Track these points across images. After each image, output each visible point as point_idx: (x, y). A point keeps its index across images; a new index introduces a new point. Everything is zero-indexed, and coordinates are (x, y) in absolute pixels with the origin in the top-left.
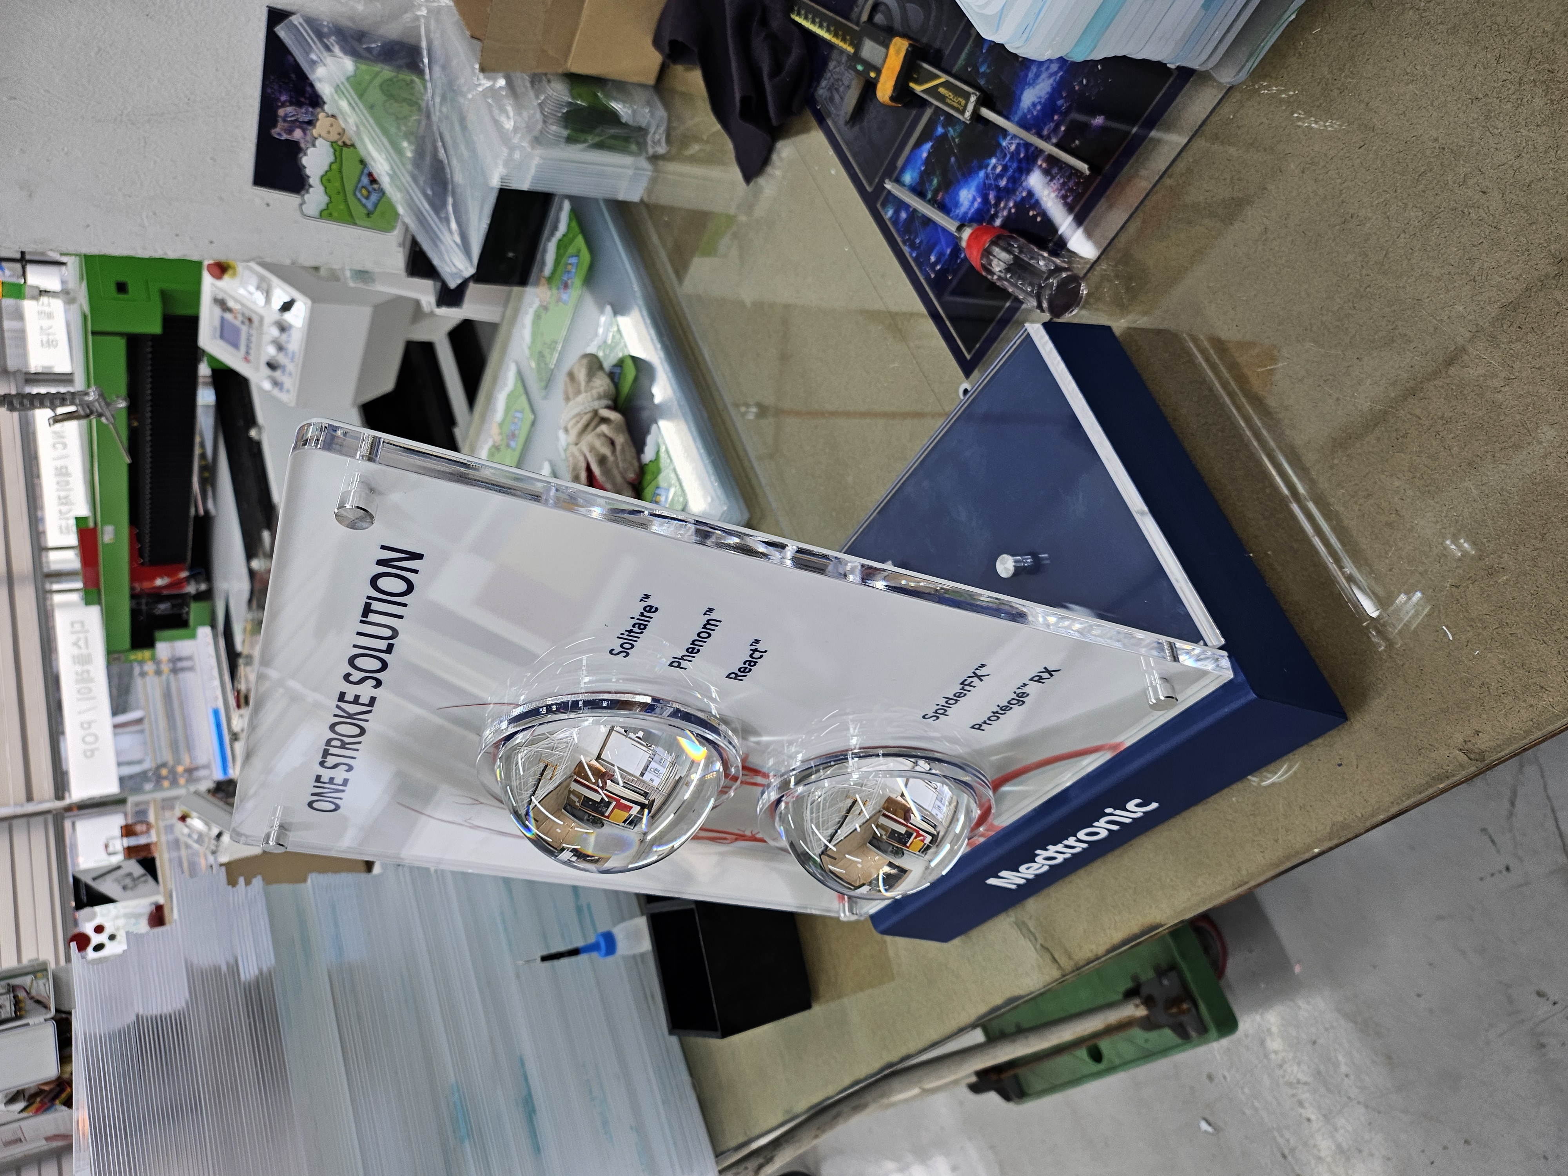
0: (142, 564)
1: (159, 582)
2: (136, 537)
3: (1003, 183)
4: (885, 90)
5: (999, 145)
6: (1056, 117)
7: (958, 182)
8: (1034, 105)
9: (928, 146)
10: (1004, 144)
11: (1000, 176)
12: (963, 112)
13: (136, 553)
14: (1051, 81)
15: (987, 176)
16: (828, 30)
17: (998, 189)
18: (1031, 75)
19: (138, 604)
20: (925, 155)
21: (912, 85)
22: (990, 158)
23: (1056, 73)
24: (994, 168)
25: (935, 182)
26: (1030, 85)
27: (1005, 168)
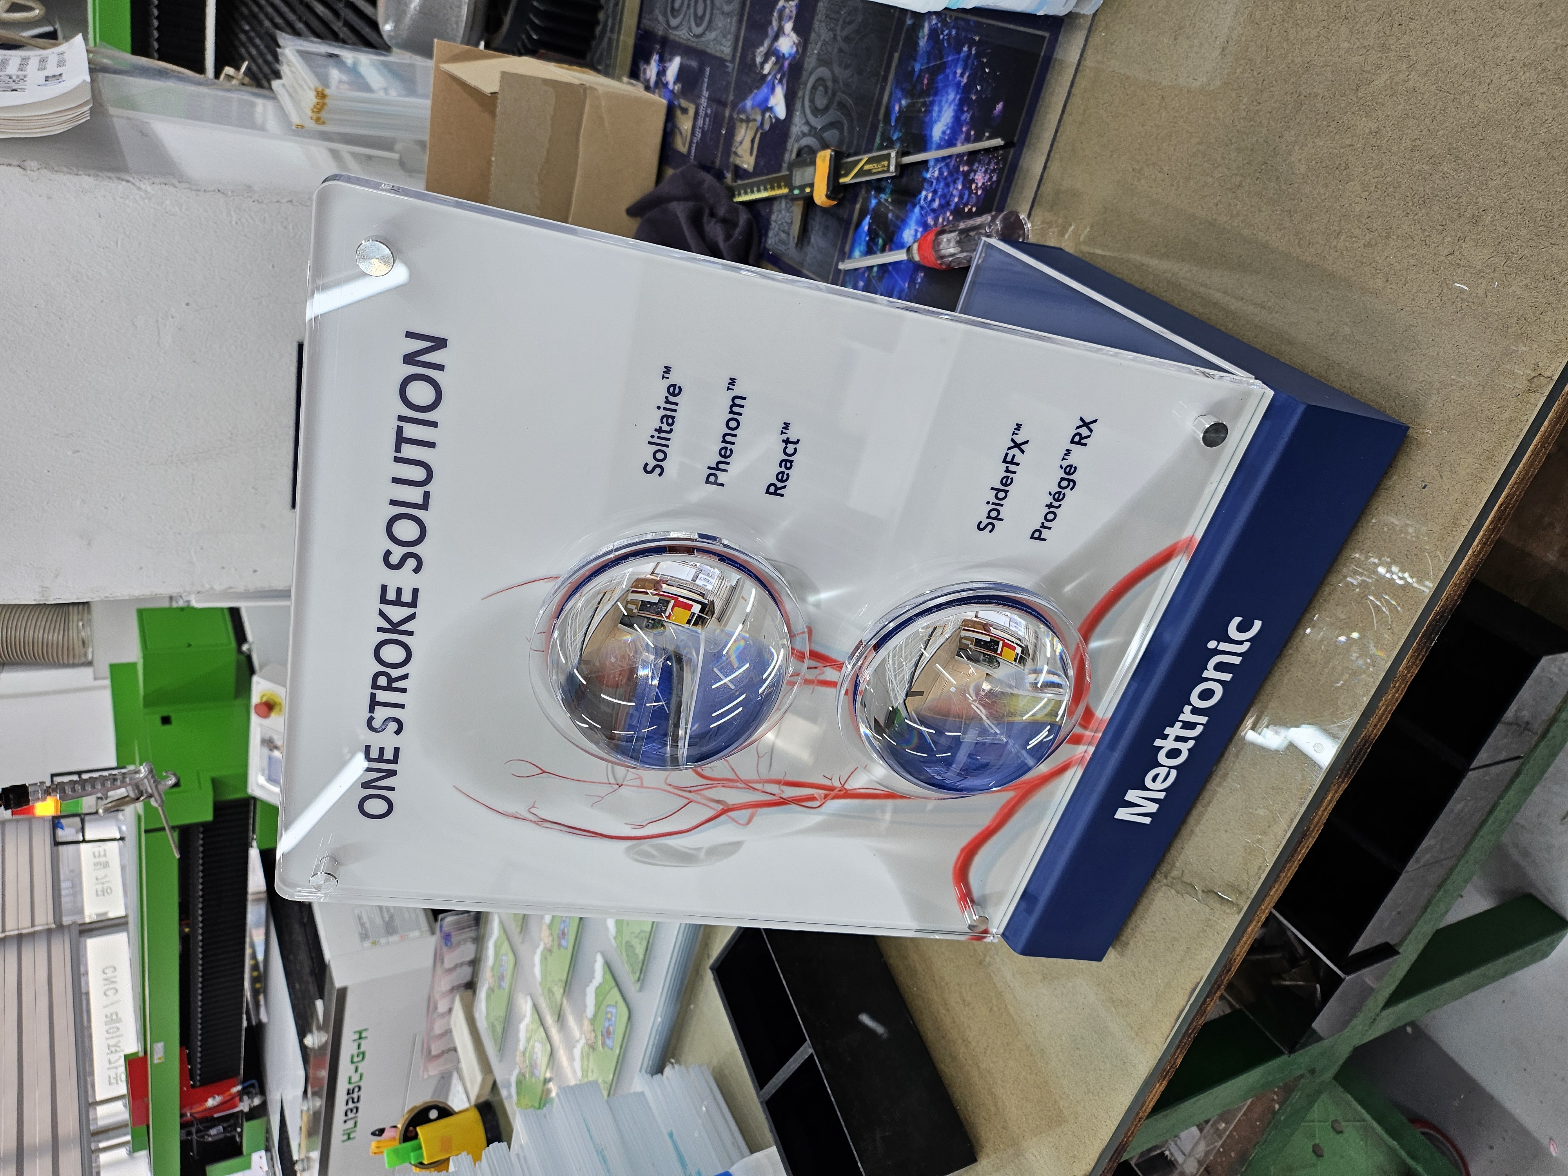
0: (193, 1086)
1: (211, 1103)
2: (187, 1058)
3: (936, 205)
4: (820, 196)
5: (925, 179)
6: (964, 129)
7: (899, 228)
8: (944, 133)
9: (867, 219)
10: (928, 176)
11: (933, 200)
12: (888, 171)
13: (187, 1075)
14: (952, 107)
15: (922, 208)
16: (766, 189)
17: (933, 211)
18: (935, 114)
19: (189, 1133)
20: (866, 228)
21: (842, 180)
22: (920, 192)
23: (954, 99)
24: (926, 197)
25: (880, 241)
26: (935, 122)
27: (935, 192)
